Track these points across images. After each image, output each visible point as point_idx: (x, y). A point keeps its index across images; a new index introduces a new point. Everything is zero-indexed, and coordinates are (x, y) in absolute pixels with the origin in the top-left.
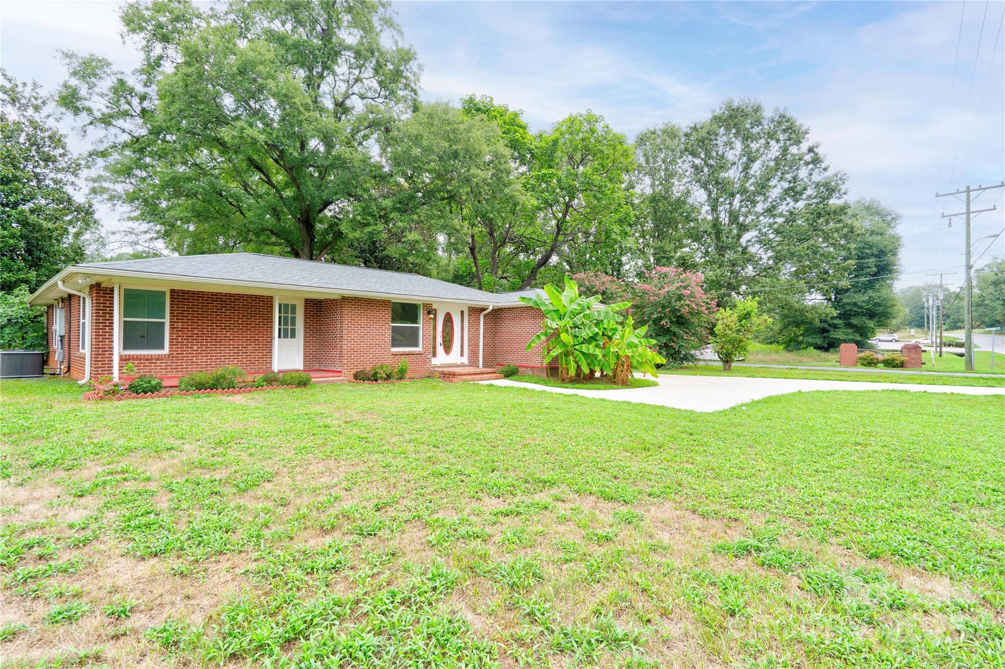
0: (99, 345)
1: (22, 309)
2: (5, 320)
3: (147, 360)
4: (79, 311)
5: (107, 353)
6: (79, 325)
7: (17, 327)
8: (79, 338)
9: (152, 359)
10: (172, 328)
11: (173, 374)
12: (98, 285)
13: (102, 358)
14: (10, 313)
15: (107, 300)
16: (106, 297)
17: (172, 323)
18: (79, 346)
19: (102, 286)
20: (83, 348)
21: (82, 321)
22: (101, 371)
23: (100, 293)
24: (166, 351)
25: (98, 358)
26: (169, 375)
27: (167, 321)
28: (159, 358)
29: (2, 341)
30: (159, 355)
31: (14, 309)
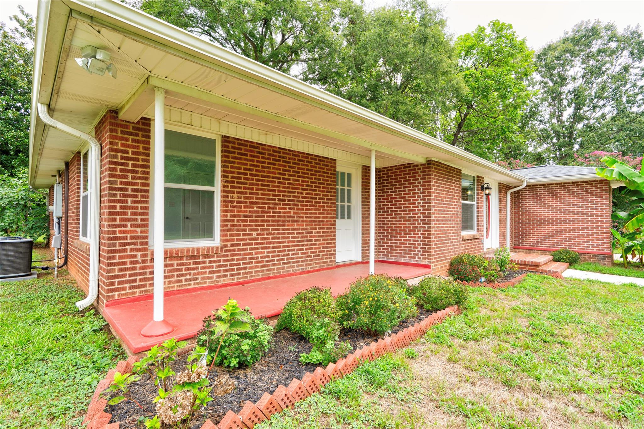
0: (114, 232)
1: (24, 190)
2: (6, 201)
3: (192, 257)
4: (79, 181)
5: (128, 248)
6: (79, 200)
7: (18, 209)
8: (78, 220)
9: (198, 256)
10: (226, 201)
11: (227, 280)
12: (113, 113)
13: (120, 257)
14: (11, 194)
15: (128, 146)
16: (127, 140)
17: (225, 192)
18: (78, 232)
19: (121, 116)
20: (85, 234)
21: (82, 194)
22: (119, 283)
23: (116, 131)
24: (216, 241)
25: (114, 258)
26: (222, 281)
27: (217, 188)
28: (208, 254)
29: (3, 224)
30: (208, 249)
31: (16, 190)
